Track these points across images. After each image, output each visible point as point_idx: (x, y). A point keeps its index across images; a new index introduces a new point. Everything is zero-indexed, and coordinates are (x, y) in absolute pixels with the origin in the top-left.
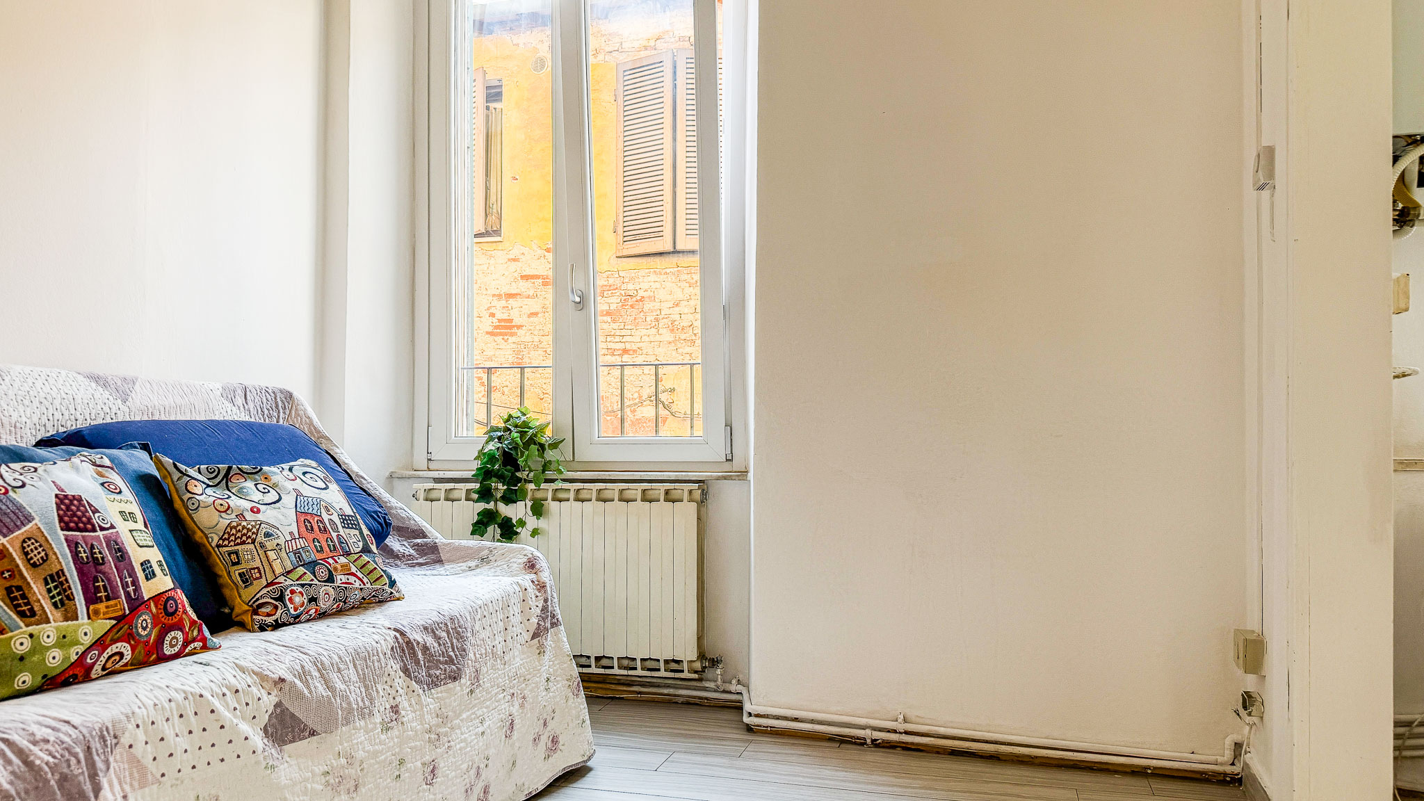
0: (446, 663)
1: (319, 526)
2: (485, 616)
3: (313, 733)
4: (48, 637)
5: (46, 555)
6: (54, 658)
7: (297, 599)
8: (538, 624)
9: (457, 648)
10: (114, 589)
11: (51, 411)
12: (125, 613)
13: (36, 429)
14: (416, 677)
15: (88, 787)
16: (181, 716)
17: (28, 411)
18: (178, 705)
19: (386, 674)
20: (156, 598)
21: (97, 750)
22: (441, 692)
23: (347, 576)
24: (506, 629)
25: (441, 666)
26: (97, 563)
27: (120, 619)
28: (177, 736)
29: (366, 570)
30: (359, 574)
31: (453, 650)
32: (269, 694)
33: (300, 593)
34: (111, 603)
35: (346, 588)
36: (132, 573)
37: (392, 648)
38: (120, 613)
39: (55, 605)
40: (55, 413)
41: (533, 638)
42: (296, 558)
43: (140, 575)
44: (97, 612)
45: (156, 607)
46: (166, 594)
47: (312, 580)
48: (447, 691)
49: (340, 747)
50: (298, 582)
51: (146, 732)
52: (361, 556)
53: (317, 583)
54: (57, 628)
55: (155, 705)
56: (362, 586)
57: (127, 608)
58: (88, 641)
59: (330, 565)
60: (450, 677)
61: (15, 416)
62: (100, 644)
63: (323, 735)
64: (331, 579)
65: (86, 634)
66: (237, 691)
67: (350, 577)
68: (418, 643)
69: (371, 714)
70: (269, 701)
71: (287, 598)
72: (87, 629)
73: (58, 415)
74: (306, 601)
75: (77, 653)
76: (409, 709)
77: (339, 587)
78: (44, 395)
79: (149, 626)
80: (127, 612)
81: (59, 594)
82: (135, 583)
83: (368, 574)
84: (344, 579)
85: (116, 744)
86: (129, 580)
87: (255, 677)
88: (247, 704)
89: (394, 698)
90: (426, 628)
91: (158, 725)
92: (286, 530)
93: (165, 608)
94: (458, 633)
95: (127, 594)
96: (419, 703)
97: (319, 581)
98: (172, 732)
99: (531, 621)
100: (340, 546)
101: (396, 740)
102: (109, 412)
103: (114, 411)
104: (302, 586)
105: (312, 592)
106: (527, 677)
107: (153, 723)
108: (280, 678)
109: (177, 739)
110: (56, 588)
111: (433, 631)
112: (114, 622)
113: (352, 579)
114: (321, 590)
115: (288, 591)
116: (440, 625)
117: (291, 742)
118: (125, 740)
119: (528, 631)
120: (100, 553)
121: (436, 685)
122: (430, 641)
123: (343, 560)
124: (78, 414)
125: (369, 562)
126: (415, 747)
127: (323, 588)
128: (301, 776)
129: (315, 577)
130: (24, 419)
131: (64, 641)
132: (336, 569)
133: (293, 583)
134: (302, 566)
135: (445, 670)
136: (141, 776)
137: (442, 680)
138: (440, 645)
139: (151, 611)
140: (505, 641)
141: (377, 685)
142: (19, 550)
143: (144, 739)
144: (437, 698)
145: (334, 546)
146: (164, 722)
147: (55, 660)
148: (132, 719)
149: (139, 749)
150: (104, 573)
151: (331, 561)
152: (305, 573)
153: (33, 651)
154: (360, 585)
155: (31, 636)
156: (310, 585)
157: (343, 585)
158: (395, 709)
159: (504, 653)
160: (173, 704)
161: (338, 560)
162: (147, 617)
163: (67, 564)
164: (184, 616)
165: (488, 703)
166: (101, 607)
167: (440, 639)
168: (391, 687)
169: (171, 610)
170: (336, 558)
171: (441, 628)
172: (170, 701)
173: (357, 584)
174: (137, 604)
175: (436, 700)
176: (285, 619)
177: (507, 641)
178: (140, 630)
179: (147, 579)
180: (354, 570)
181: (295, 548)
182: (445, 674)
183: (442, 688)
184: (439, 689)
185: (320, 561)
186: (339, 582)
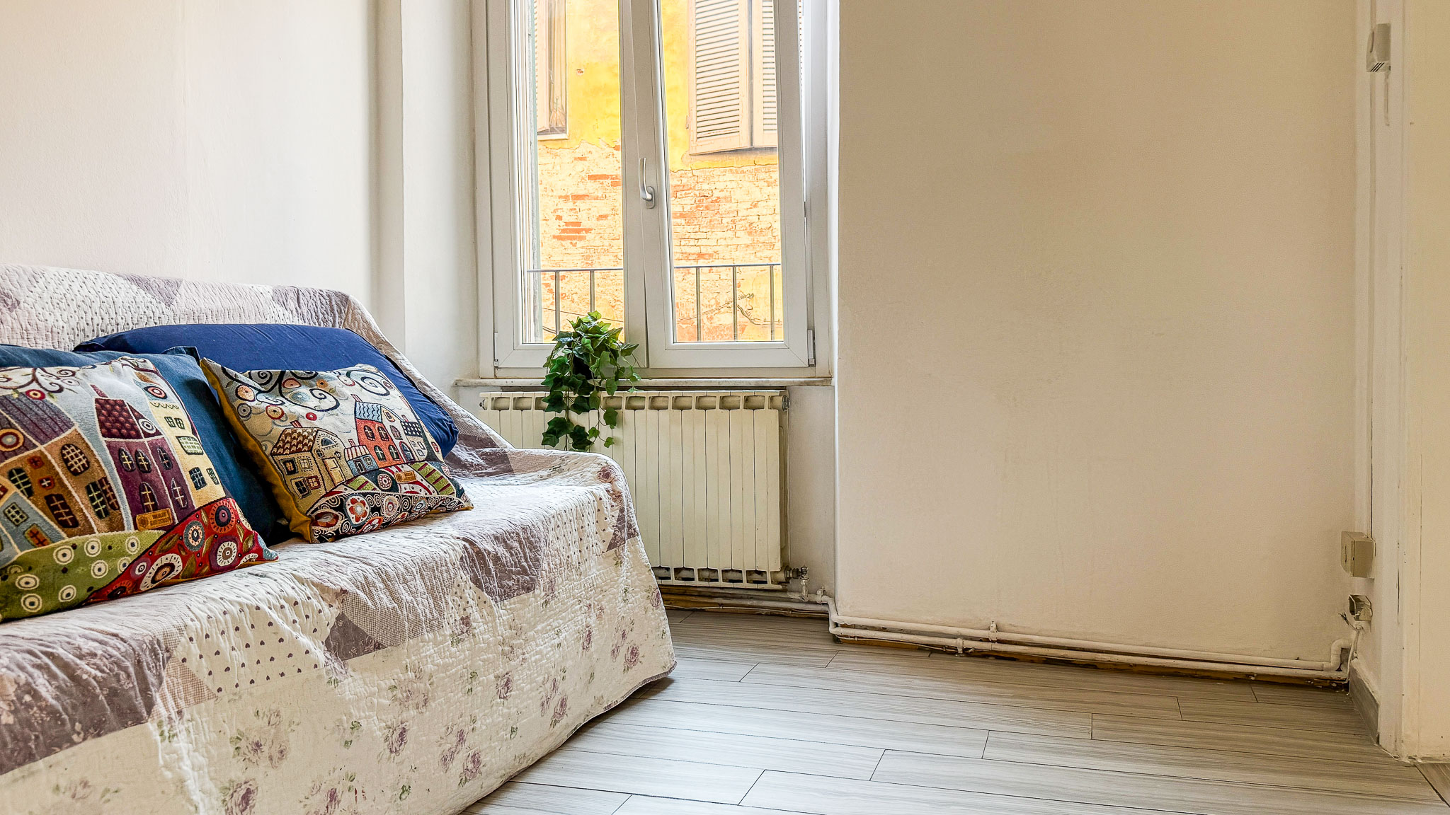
0: (519, 573)
1: (380, 434)
2: (558, 526)
3: (378, 646)
4: (93, 548)
5: (88, 462)
6: (100, 570)
7: (359, 509)
8: (614, 534)
9: (530, 559)
10: (162, 497)
11: (90, 315)
12: (174, 522)
13: (74, 333)
14: (487, 588)
15: (139, 702)
16: (237, 629)
17: (65, 315)
18: (233, 617)
19: (456, 585)
20: (207, 507)
21: (148, 665)
22: (514, 603)
23: (412, 485)
24: (581, 539)
25: (514, 577)
26: (144, 471)
27: (168, 529)
28: (233, 649)
29: (432, 479)
30: (424, 483)
31: (526, 560)
32: (331, 606)
33: (362, 502)
34: (158, 512)
35: (411, 497)
36: (181, 481)
37: (462, 558)
38: (169, 523)
39: (99, 514)
40: (95, 317)
41: (609, 548)
42: (357, 467)
43: (190, 483)
44: (144, 522)
45: (207, 516)
46: (218, 503)
47: (374, 489)
48: (520, 602)
49: (408, 660)
50: (359, 491)
51: (200, 646)
52: (426, 464)
53: (380, 491)
54: (102, 539)
55: (209, 617)
56: (428, 495)
57: (176, 518)
58: (135, 551)
59: (393, 473)
60: (523, 588)
61: (51, 320)
62: (149, 555)
63: (389, 648)
64: (394, 488)
65: (133, 545)
66: (296, 603)
67: (415, 486)
68: (489, 553)
69: (440, 626)
70: (330, 613)
71: (348, 507)
72: (134, 540)
73: (97, 320)
74: (368, 511)
75: (124, 565)
76: (481, 620)
77: (403, 496)
78: (82, 299)
79: (201, 537)
80: (177, 522)
81: (102, 503)
82: (184, 492)
83: (434, 483)
84: (409, 487)
85: (168, 658)
86: (177, 488)
87: (315, 589)
88: (307, 617)
89: (465, 610)
90: (496, 538)
91: (213, 638)
92: (347, 437)
93: (217, 518)
94: (531, 543)
95: (176, 503)
96: (491, 614)
97: (382, 490)
98: (228, 645)
99: (607, 531)
100: (404, 454)
101: (467, 652)
102: (152, 316)
103: (157, 314)
104: (364, 495)
105: (375, 502)
106: (604, 588)
107: (207, 636)
108: (342, 589)
109: (234, 653)
110: (99, 496)
111: (504, 541)
112: (163, 532)
113: (417, 488)
114: (385, 500)
115: (349, 501)
116: (512, 535)
117: (355, 656)
118: (178, 653)
119: (604, 541)
120: (145, 460)
121: (509, 596)
122: (501, 551)
123: (407, 468)
124: (119, 318)
125: (434, 470)
126: (488, 660)
127: (387, 497)
128: (366, 690)
129: (378, 486)
130: (61, 323)
131: (109, 552)
132: (399, 478)
133: (354, 492)
134: (362, 474)
135: (518, 581)
136: (196, 690)
137: (515, 591)
138: (512, 555)
139: (202, 521)
140: (580, 551)
141: (446, 596)
142: (58, 458)
143: (199, 652)
144: (510, 609)
145: (396, 453)
146: (219, 635)
147: (101, 571)
148: (185, 632)
149: (193, 664)
150: (150, 482)
151: (394, 469)
152: (367, 482)
153: (76, 563)
154: (426, 494)
155: (74, 547)
156: (373, 494)
157: (408, 494)
158: (466, 621)
159: (579, 563)
160: (228, 616)
161: (401, 469)
162: (198, 528)
163: (111, 472)
164: (238, 526)
165: (564, 614)
166: (149, 516)
167: (512, 548)
168: (461, 598)
169: (223, 520)
170: (399, 466)
171: (512, 538)
172: (225, 613)
173: (423, 493)
174: (187, 513)
175: (509, 612)
176: (346, 529)
177: (583, 551)
178: (191, 541)
179: (197, 487)
180: (419, 478)
181: (355, 456)
182: (518, 585)
183: (515, 599)
184: (512, 600)
185: (383, 470)
186: (404, 491)
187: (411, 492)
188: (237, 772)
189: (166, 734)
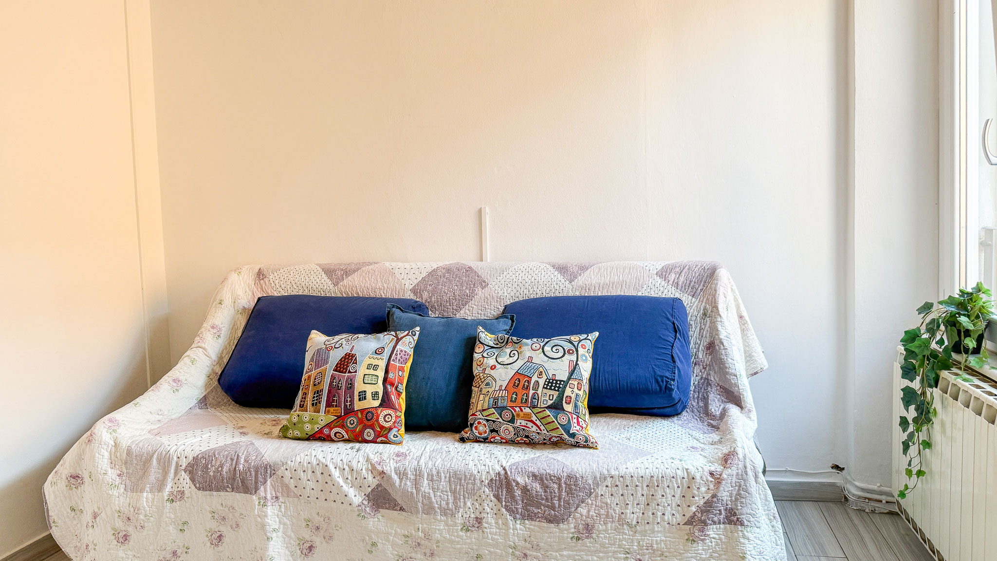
0: (548, 506)
1: (524, 385)
2: (617, 486)
3: (402, 509)
4: (306, 418)
5: (321, 381)
6: (307, 427)
7: (481, 428)
8: (694, 513)
9: (564, 500)
10: (340, 403)
12: (341, 414)
14: (507, 506)
15: (253, 486)
16: (313, 472)
18: (312, 467)
19: (478, 495)
20: (362, 411)
21: (261, 473)
22: (534, 526)
23: (527, 422)
24: (648, 504)
25: (542, 507)
26: (339, 388)
27: (339, 417)
28: (308, 480)
29: (545, 421)
30: (538, 423)
31: (559, 500)
32: (374, 478)
33: (484, 424)
34: (337, 408)
35: (524, 429)
36: (352, 397)
37: (492, 480)
38: (339, 414)
39: (313, 404)
41: (685, 524)
42: (493, 402)
43: (356, 397)
44: (329, 411)
45: (362, 415)
46: (368, 410)
47: (498, 419)
48: (540, 527)
49: (420, 525)
50: (485, 418)
51: (291, 473)
52: (545, 410)
53: (501, 421)
54: (310, 415)
55: (300, 462)
56: (539, 431)
57: (343, 413)
58: (323, 423)
59: (515, 411)
60: (546, 519)
62: (329, 426)
63: (409, 513)
64: (512, 421)
65: (322, 420)
66: (353, 470)
68: (517, 483)
69: (453, 515)
70: (372, 481)
71: (475, 425)
72: (324, 418)
74: (488, 431)
75: (318, 428)
76: (494, 525)
77: (518, 427)
79: (355, 423)
80: (343, 414)
81: (317, 400)
82: (352, 401)
83: (546, 424)
84: (524, 423)
85: (274, 474)
86: (349, 399)
88: (356, 479)
89: (481, 513)
90: (534, 476)
91: (298, 472)
92: (499, 383)
93: (366, 417)
94: (571, 489)
95: (346, 406)
96: (506, 524)
97: (503, 420)
98: (305, 478)
99: (690, 508)
100: (531, 400)
101: (473, 540)
102: (558, 289)
104: (488, 420)
105: (494, 426)
106: (666, 554)
107: (295, 470)
108: (383, 471)
109: (308, 482)
110: (317, 396)
111: (542, 479)
112: (336, 418)
113: (530, 424)
114: (503, 427)
115: (477, 422)
116: (553, 478)
117: (387, 509)
118: (279, 473)
119: (684, 515)
120: (341, 384)
121: (532, 519)
122: (537, 486)
123: (527, 410)
125: (549, 416)
126: (496, 553)
127: (505, 425)
128: (385, 529)
129: (501, 417)
131: (312, 421)
132: (518, 415)
133: (483, 417)
134: (493, 408)
135: (545, 512)
136: (286, 490)
137: (539, 517)
138: (546, 492)
139: (358, 417)
140: (643, 514)
141: (466, 500)
142: (314, 377)
143: (290, 476)
144: (529, 528)
145: (526, 400)
146: (302, 473)
147: (309, 428)
148: (285, 466)
149: (286, 480)
150: (338, 394)
151: (517, 409)
152: (494, 413)
153: (299, 422)
154: (537, 430)
155: (298, 416)
156: (494, 421)
157: (521, 427)
158: (479, 520)
159: (638, 522)
160: (309, 465)
161: (523, 410)
162: (354, 419)
163: (326, 387)
164: (375, 423)
165: (601, 555)
166: (331, 409)
167: (547, 487)
168: (481, 504)
169: (369, 418)
170: (523, 408)
171: (552, 480)
172: (309, 463)
173: (535, 428)
174: (349, 411)
175: (527, 529)
177: (646, 515)
178: (348, 424)
179: (360, 400)
180: (534, 418)
181: (497, 396)
182: (543, 514)
183: (537, 523)
184: (533, 523)
185: (509, 408)
186: (518, 424)
187: (525, 426)
188: (307, 534)
189: (262, 503)
